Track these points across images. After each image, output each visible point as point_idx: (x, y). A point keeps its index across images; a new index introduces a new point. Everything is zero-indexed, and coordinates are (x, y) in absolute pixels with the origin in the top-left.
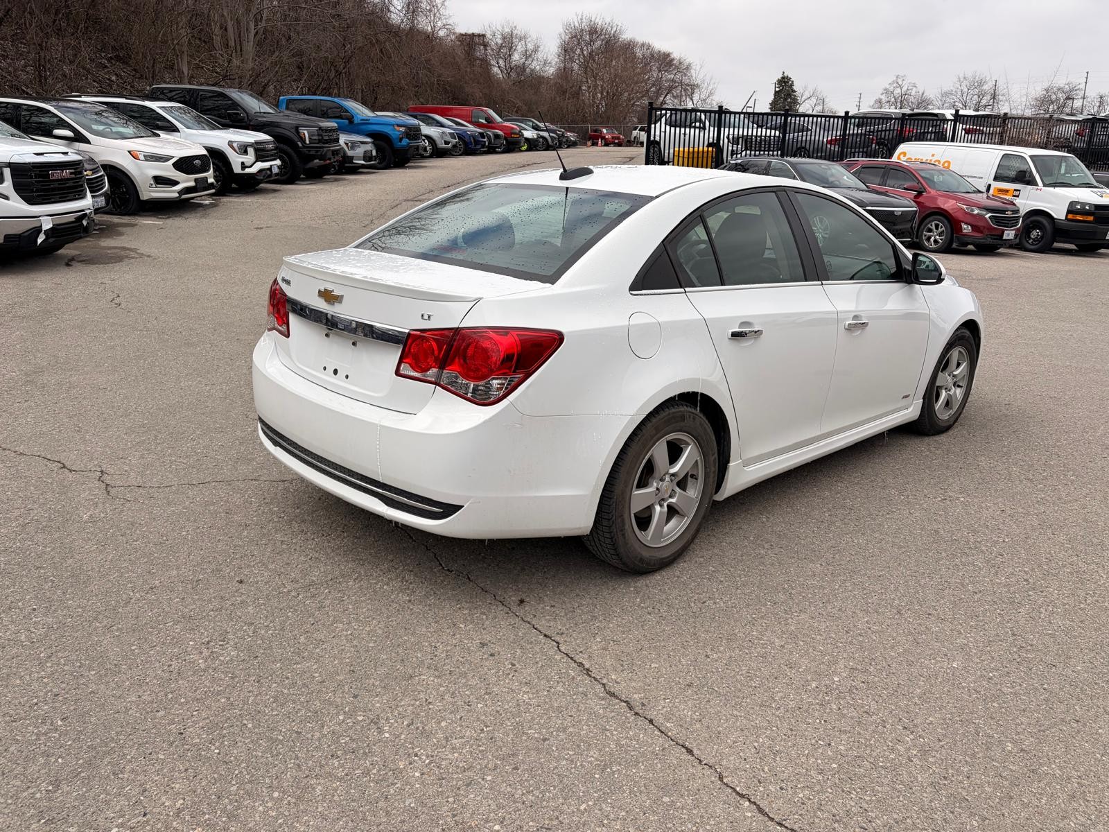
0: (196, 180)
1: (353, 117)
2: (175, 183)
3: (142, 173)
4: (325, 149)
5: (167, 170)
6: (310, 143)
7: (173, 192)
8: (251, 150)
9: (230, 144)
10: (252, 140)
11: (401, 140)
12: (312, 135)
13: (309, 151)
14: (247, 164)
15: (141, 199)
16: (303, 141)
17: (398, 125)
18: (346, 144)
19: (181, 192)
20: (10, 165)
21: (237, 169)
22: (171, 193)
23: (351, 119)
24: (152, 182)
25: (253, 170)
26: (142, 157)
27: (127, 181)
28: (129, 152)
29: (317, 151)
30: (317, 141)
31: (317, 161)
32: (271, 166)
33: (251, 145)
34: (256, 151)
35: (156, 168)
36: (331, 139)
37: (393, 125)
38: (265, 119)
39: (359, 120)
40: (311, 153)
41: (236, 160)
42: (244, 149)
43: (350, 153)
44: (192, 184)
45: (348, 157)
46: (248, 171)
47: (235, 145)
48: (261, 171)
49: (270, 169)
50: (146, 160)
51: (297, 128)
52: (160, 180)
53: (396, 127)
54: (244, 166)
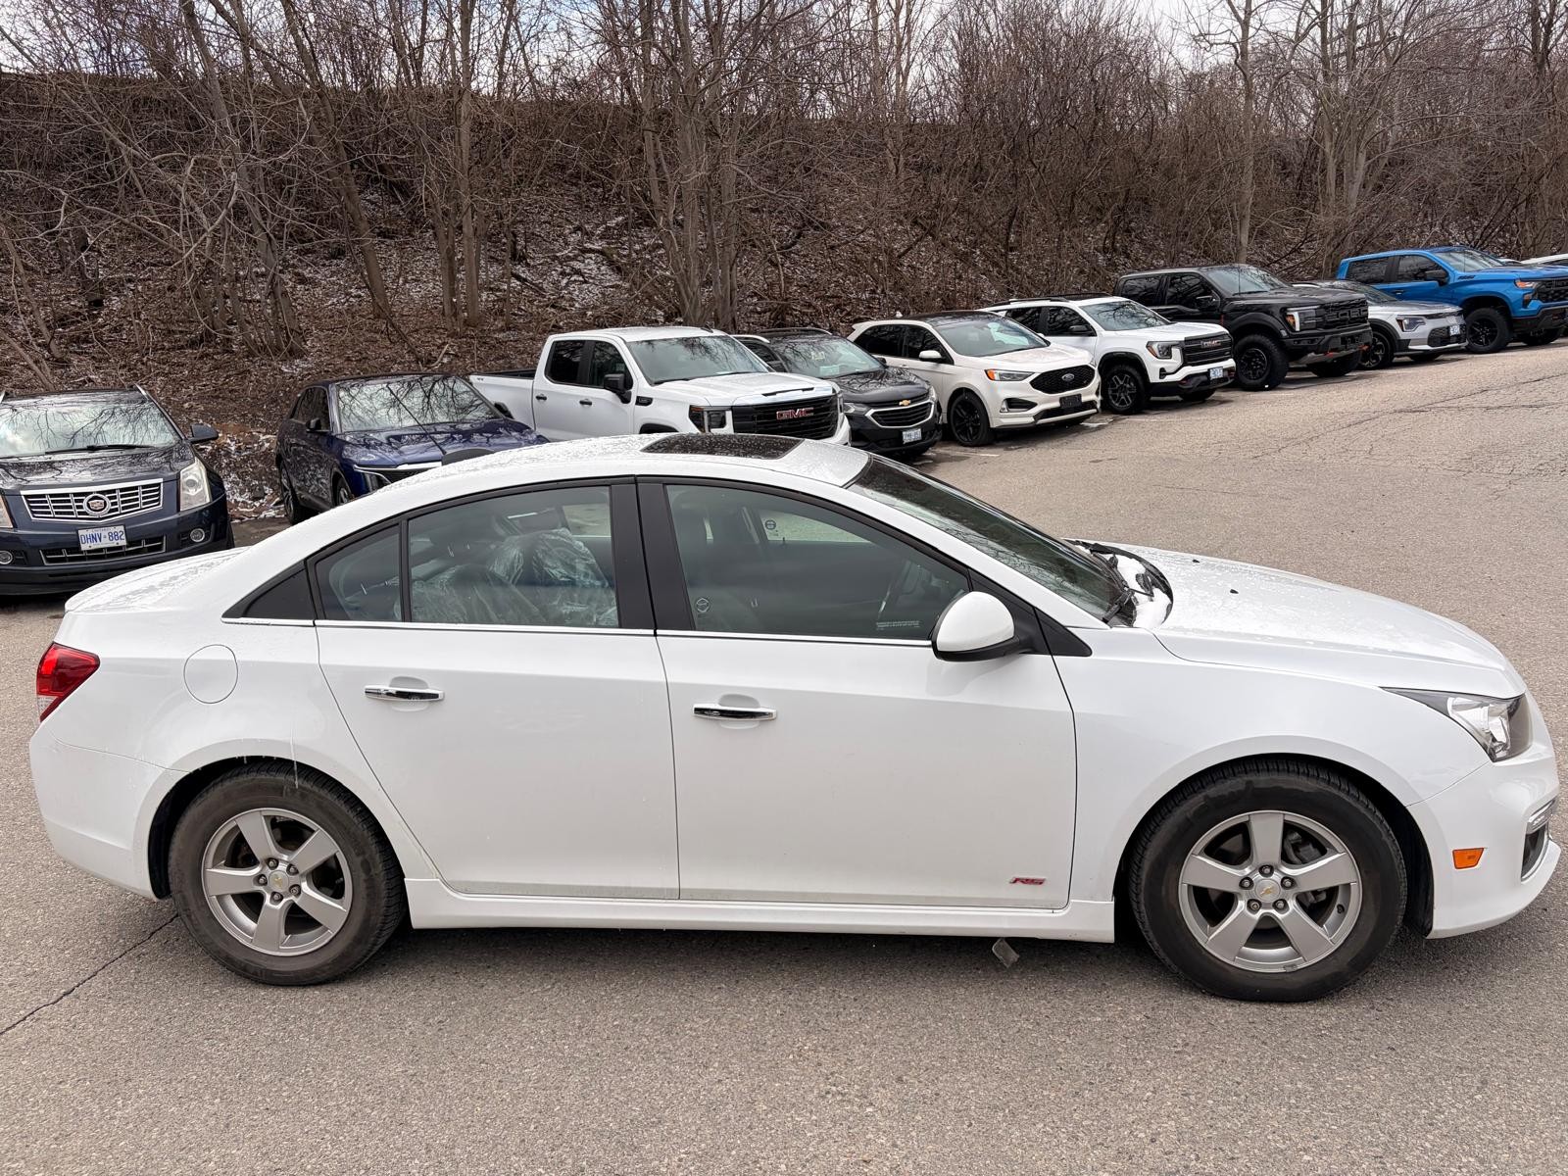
0: (1062, 400)
1: (1447, 275)
2: (1032, 405)
3: (994, 395)
4: (1327, 337)
5: (1024, 390)
6: (1301, 330)
7: (1028, 416)
8: (1176, 352)
9: (1149, 346)
10: (1181, 337)
11: (1526, 303)
12: (1306, 319)
13: (1299, 342)
14: (1168, 371)
15: (991, 426)
16: (1291, 327)
17: (1523, 280)
18: (1400, 322)
19: (1037, 417)
20: (732, 408)
21: (1154, 377)
22: (1025, 418)
23: (1443, 279)
24: (1004, 406)
25: (1178, 377)
26: (996, 377)
27: (979, 405)
28: (986, 371)
29: (1313, 341)
30: (1314, 327)
31: (1313, 354)
32: (1209, 370)
33: (1177, 345)
34: (1184, 351)
35: (1009, 388)
36: (1345, 320)
37: (1514, 281)
38: (1242, 302)
39: (1457, 277)
40: (1302, 344)
41: (1153, 367)
42: (1166, 352)
43: (1403, 335)
44: (1057, 404)
45: (1400, 341)
46: (1168, 378)
47: (1155, 347)
48: (1189, 378)
49: (1207, 374)
50: (1002, 380)
51: (1284, 310)
52: (1013, 403)
53: (1519, 283)
54: (1163, 373)
